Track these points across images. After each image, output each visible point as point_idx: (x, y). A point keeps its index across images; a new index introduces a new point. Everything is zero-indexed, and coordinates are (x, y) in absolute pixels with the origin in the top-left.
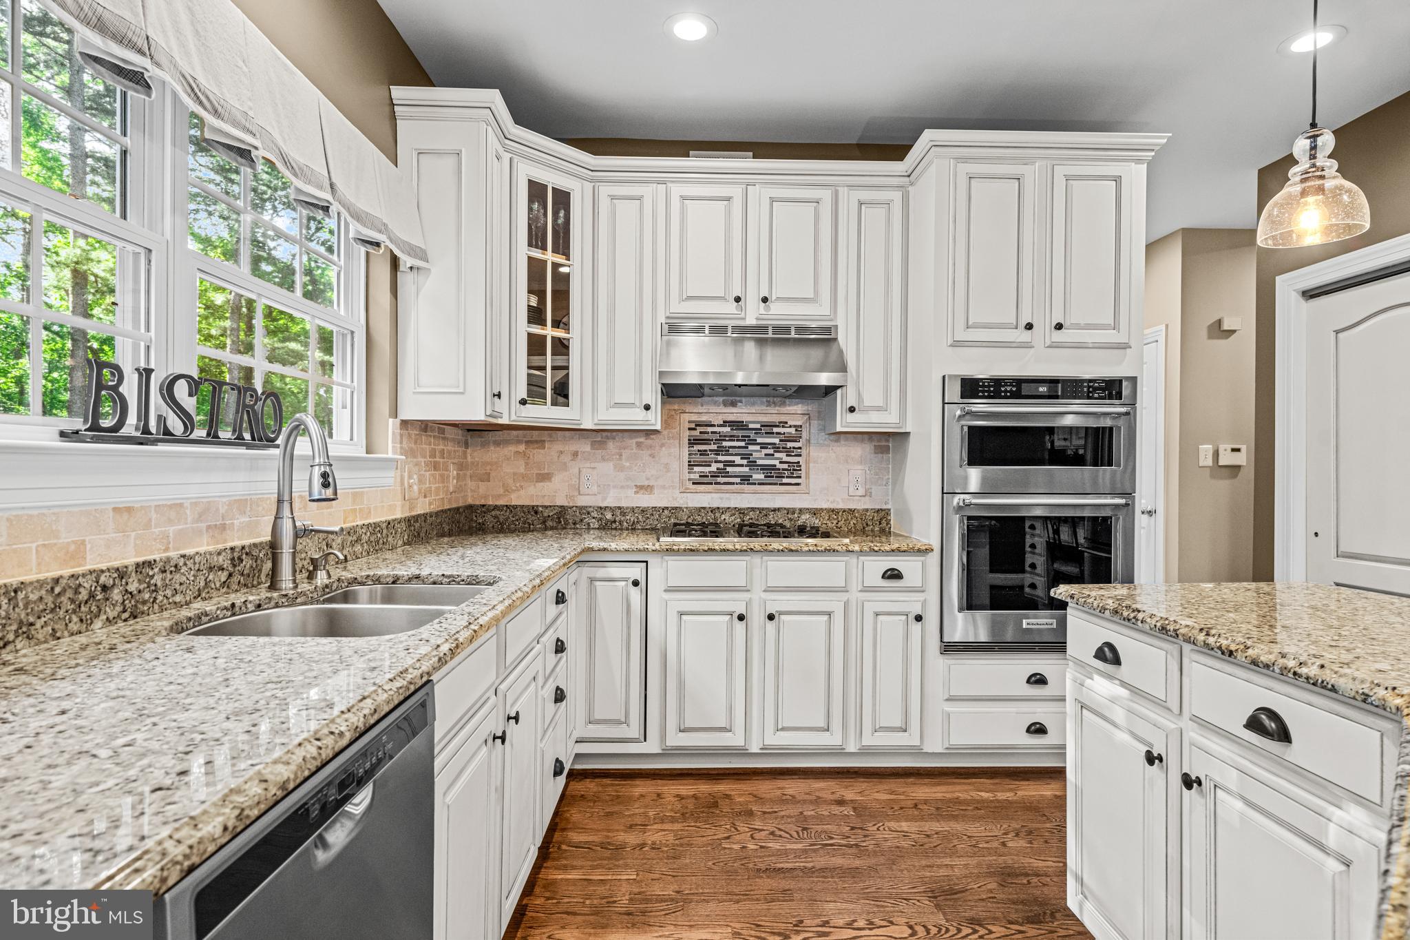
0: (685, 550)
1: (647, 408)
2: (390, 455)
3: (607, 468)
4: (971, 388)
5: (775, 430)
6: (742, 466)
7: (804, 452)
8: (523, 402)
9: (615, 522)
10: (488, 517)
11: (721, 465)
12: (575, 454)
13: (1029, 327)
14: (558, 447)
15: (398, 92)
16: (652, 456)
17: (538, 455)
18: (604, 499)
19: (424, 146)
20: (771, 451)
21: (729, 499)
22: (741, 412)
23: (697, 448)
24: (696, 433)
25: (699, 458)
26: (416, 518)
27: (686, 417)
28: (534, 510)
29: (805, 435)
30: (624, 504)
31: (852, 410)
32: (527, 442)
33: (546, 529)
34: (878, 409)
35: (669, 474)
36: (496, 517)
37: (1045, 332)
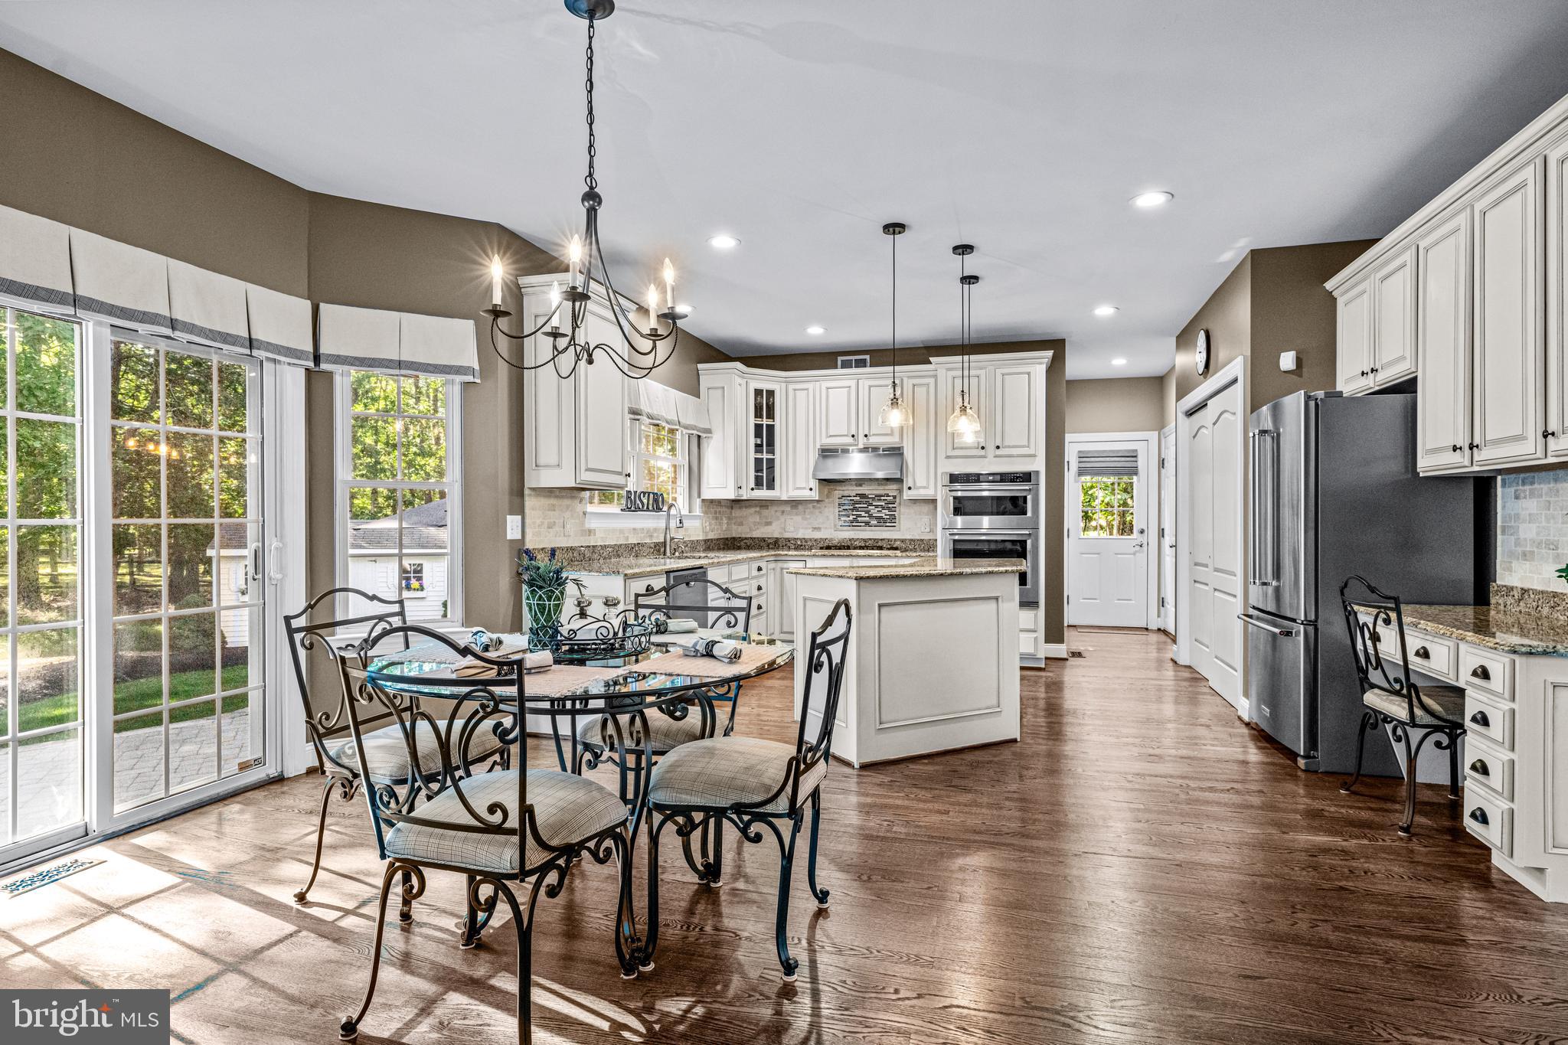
0: (821, 555)
1: (811, 489)
2: (698, 514)
3: (798, 519)
4: (954, 478)
5: (882, 498)
6: (866, 517)
7: (897, 509)
8: (752, 489)
9: (802, 545)
10: (742, 543)
11: (855, 517)
12: (783, 512)
13: (983, 448)
14: (775, 508)
15: (700, 366)
16: (820, 512)
17: (765, 512)
18: (797, 534)
19: (710, 386)
20: (880, 509)
21: (859, 534)
22: (864, 490)
23: (843, 508)
24: (842, 500)
25: (843, 513)
26: (708, 540)
27: (837, 492)
28: (764, 540)
29: (898, 500)
30: (807, 536)
31: (910, 488)
34: (924, 488)
35: (829, 521)
36: (746, 543)
37: (991, 450)
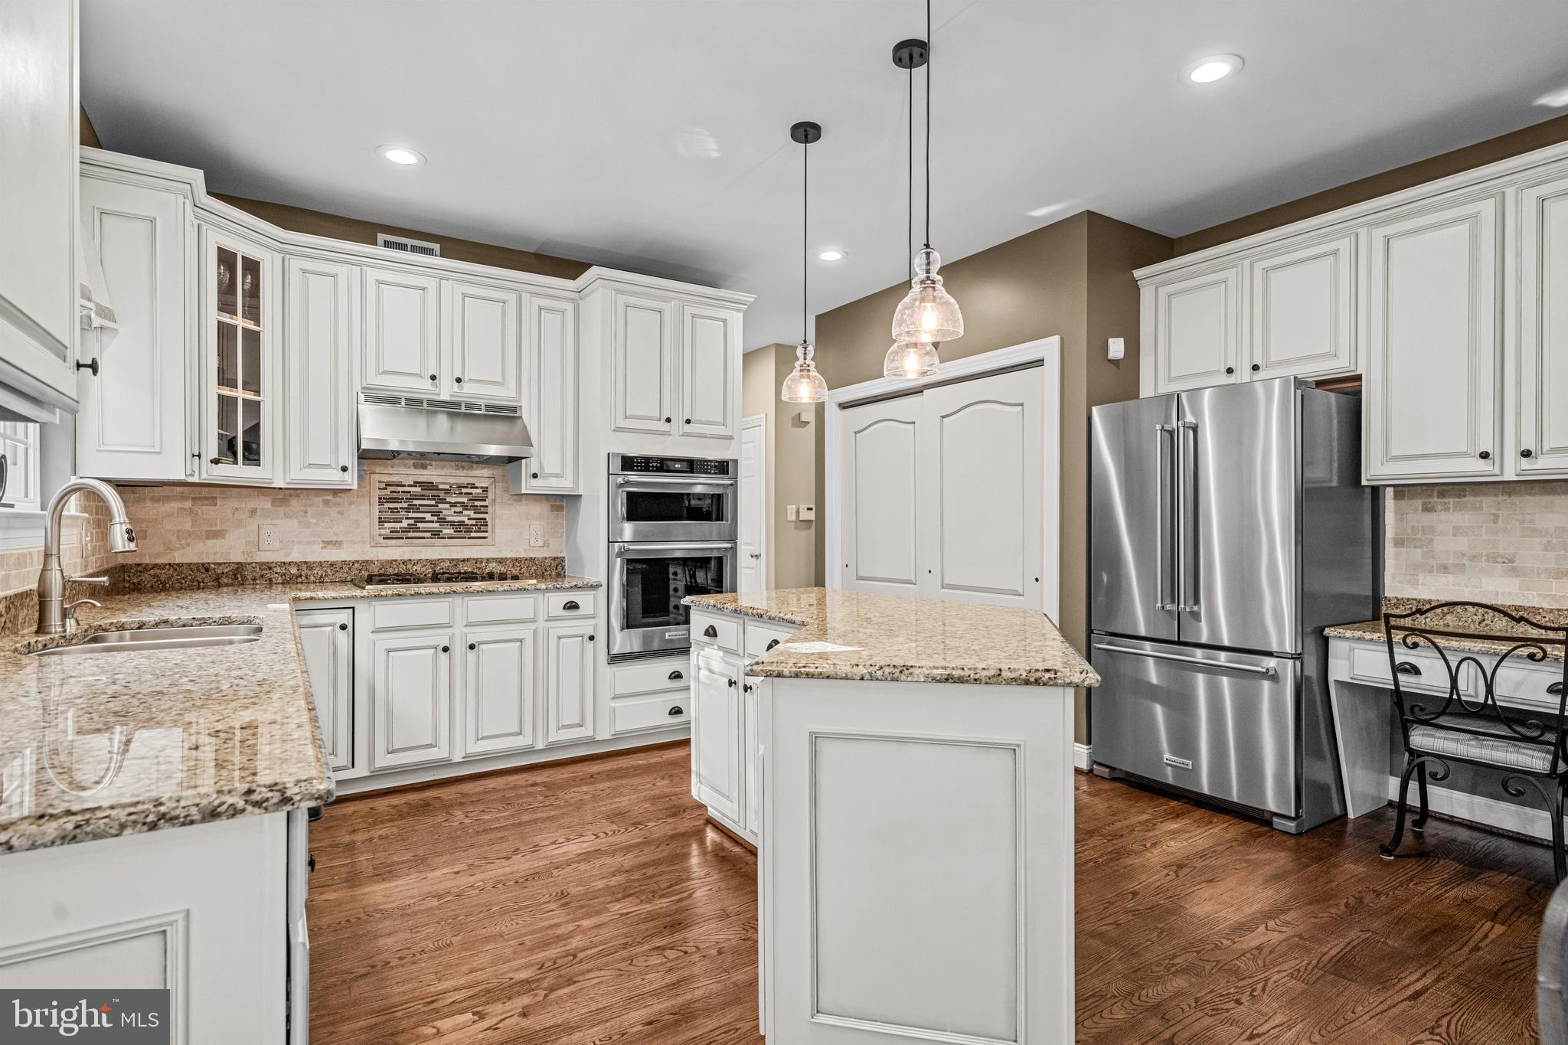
0: (392, 595)
1: (344, 469)
3: (292, 524)
4: (628, 463)
5: (464, 490)
6: (433, 522)
7: (490, 510)
8: (216, 461)
9: (301, 576)
10: (146, 577)
11: (412, 521)
12: (254, 511)
13: (668, 420)
14: (233, 503)
16: (341, 513)
17: (207, 511)
18: (288, 554)
20: (460, 509)
21: (420, 552)
22: (431, 474)
23: (387, 505)
24: (387, 492)
25: (389, 515)
27: (376, 477)
28: (206, 568)
29: (490, 495)
30: (309, 559)
31: (535, 476)
32: (194, 499)
33: (219, 586)
34: (556, 476)
35: (359, 530)
36: (155, 576)
37: (678, 422)
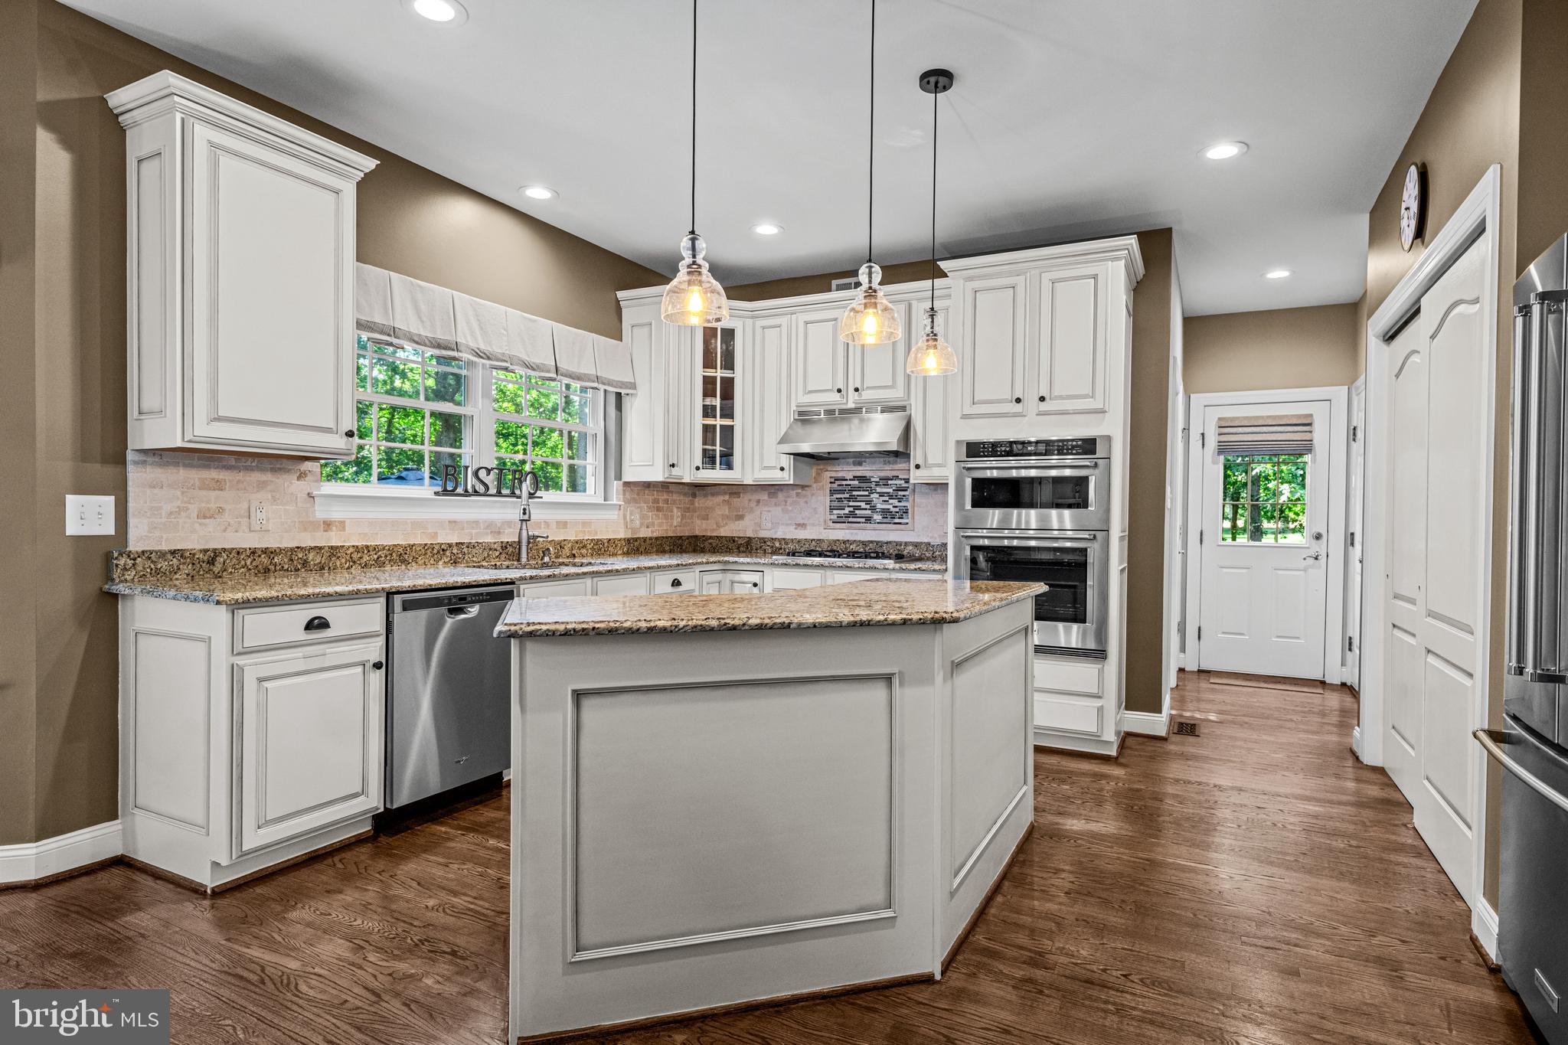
0: (782, 564)
1: (782, 469)
2: (615, 502)
3: (777, 511)
4: (975, 450)
5: (890, 482)
6: (866, 509)
7: (911, 499)
8: (698, 468)
9: (781, 549)
10: (706, 543)
11: (851, 509)
12: (758, 501)
13: (1018, 400)
14: (749, 496)
16: (806, 502)
17: (736, 501)
18: (776, 532)
19: (635, 322)
20: (887, 498)
21: (856, 534)
22: (863, 470)
23: (836, 496)
24: (835, 486)
25: (836, 504)
27: (828, 474)
28: (732, 540)
29: (911, 485)
30: (788, 536)
31: (918, 467)
32: (730, 494)
33: (739, 552)
34: (939, 465)
35: (817, 516)
36: (711, 544)
37: (1031, 404)
